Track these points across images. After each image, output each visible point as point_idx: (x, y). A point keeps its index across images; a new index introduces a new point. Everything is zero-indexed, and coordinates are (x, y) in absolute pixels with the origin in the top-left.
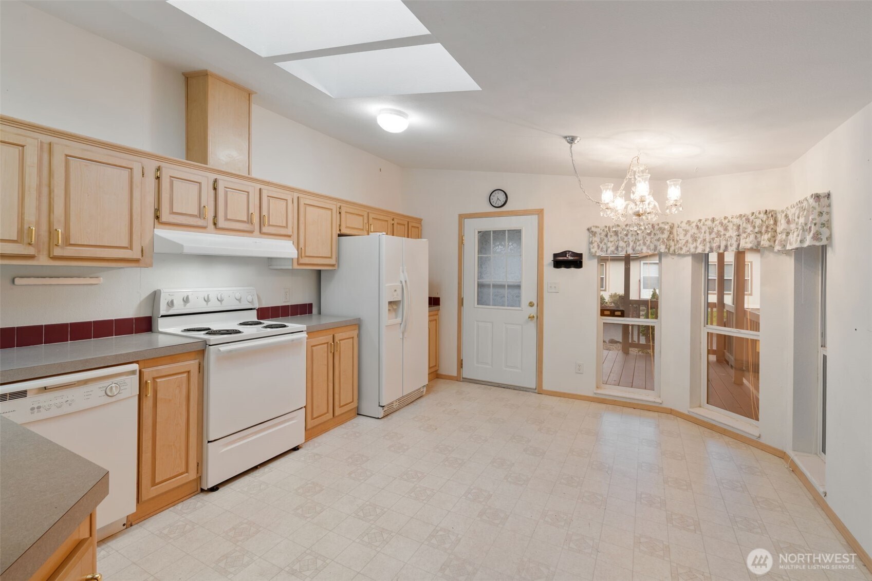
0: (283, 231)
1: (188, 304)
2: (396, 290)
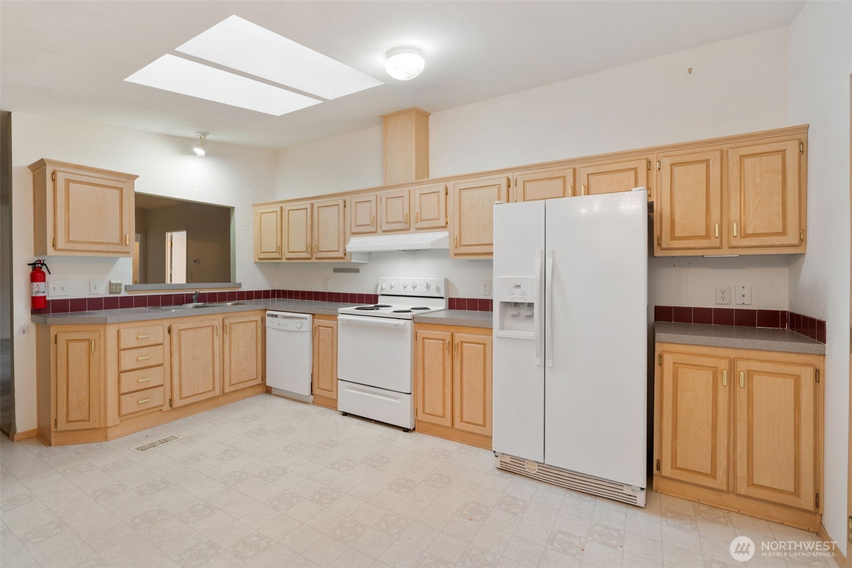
0: (434, 224)
1: (393, 289)
2: (518, 286)
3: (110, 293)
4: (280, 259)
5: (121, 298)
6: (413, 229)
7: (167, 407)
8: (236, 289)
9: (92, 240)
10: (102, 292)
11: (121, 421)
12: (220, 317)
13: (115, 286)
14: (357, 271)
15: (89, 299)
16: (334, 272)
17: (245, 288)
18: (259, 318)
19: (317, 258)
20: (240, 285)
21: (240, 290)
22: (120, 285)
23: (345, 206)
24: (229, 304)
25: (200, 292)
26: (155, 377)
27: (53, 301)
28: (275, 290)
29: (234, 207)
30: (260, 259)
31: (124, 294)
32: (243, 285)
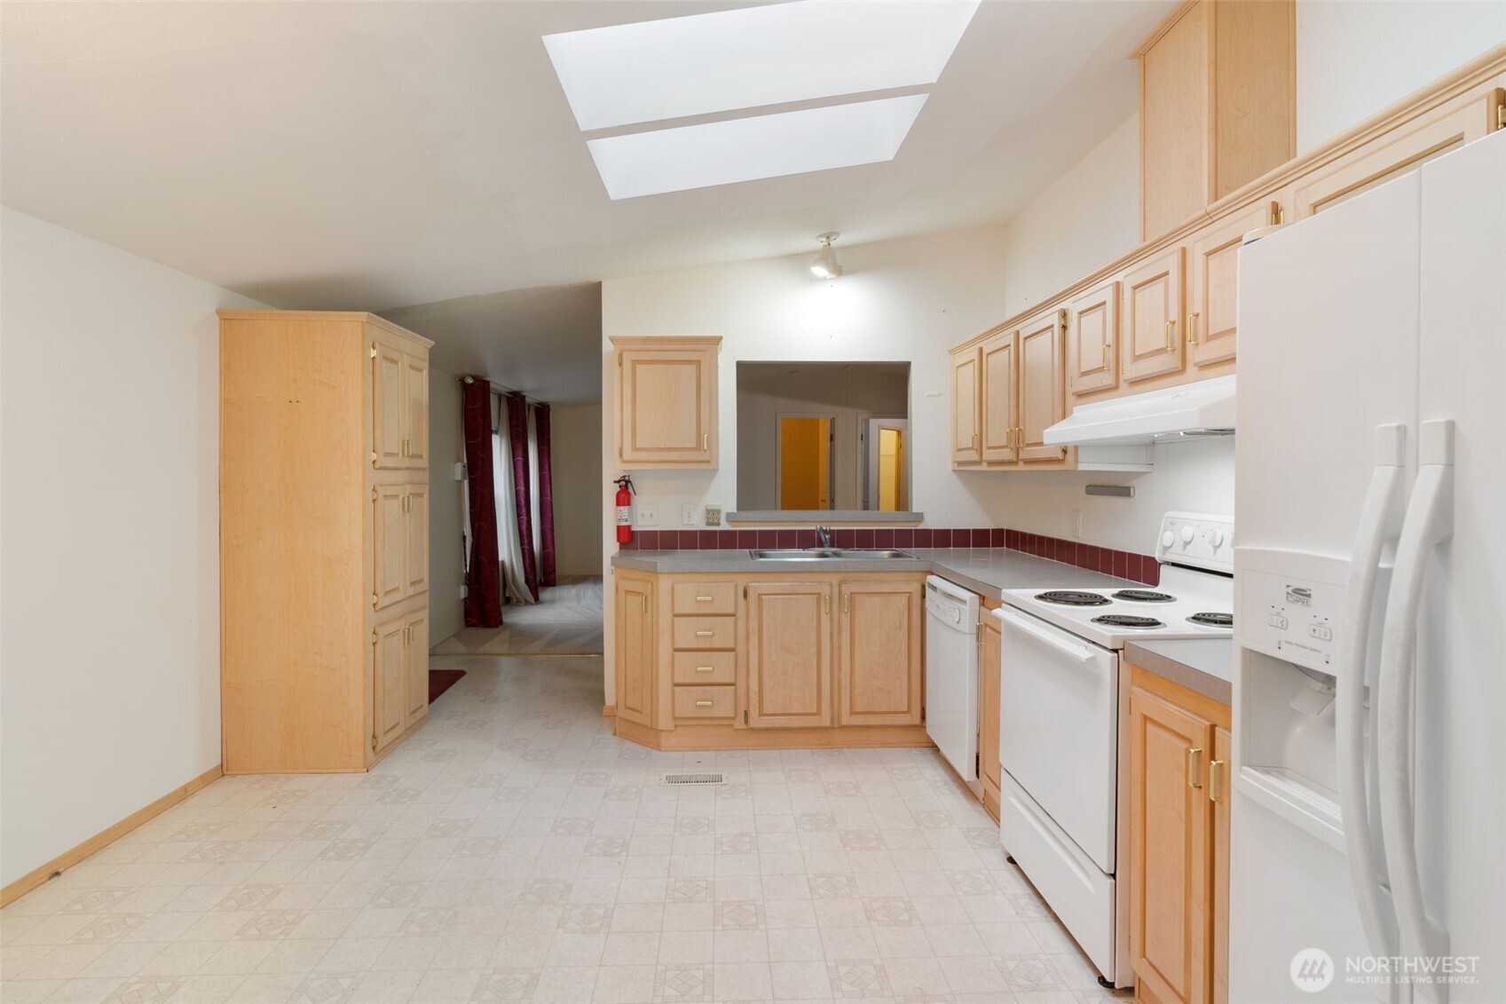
1: (1189, 547)
2: (1301, 594)
3: (708, 524)
4: (979, 463)
5: (720, 531)
6: (1191, 369)
7: (740, 723)
8: (912, 524)
9: (662, 446)
10: (697, 523)
11: (676, 726)
12: (835, 579)
13: (711, 513)
14: (1125, 492)
15: (681, 532)
16: (1088, 493)
17: (932, 522)
18: (915, 588)
19: (1027, 462)
20: (920, 517)
21: (921, 527)
22: (719, 512)
23: (1064, 327)
24: (886, 553)
25: (832, 528)
26: (721, 668)
27: (642, 532)
28: (1003, 530)
29: (909, 363)
30: (960, 463)
31: (725, 526)
32: (926, 517)
